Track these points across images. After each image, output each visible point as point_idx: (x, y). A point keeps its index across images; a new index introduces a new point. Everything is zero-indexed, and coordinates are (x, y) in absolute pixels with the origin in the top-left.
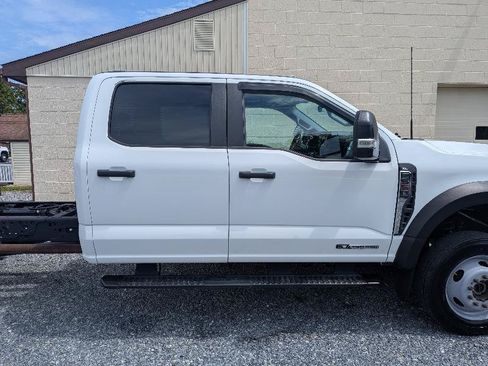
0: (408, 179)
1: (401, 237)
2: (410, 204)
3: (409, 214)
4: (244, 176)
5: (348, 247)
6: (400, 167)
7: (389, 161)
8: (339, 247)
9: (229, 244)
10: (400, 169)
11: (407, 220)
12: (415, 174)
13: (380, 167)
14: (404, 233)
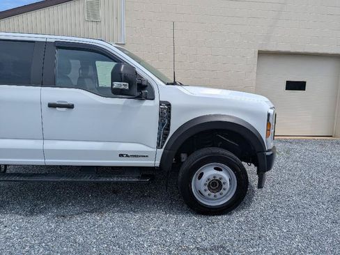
0: (166, 112)
1: (162, 150)
2: (168, 128)
3: (167, 135)
4: (52, 106)
5: (127, 156)
6: (161, 103)
7: (153, 99)
8: (121, 155)
9: (44, 153)
10: (160, 105)
11: (165, 139)
12: (170, 108)
13: (147, 103)
14: (164, 147)
